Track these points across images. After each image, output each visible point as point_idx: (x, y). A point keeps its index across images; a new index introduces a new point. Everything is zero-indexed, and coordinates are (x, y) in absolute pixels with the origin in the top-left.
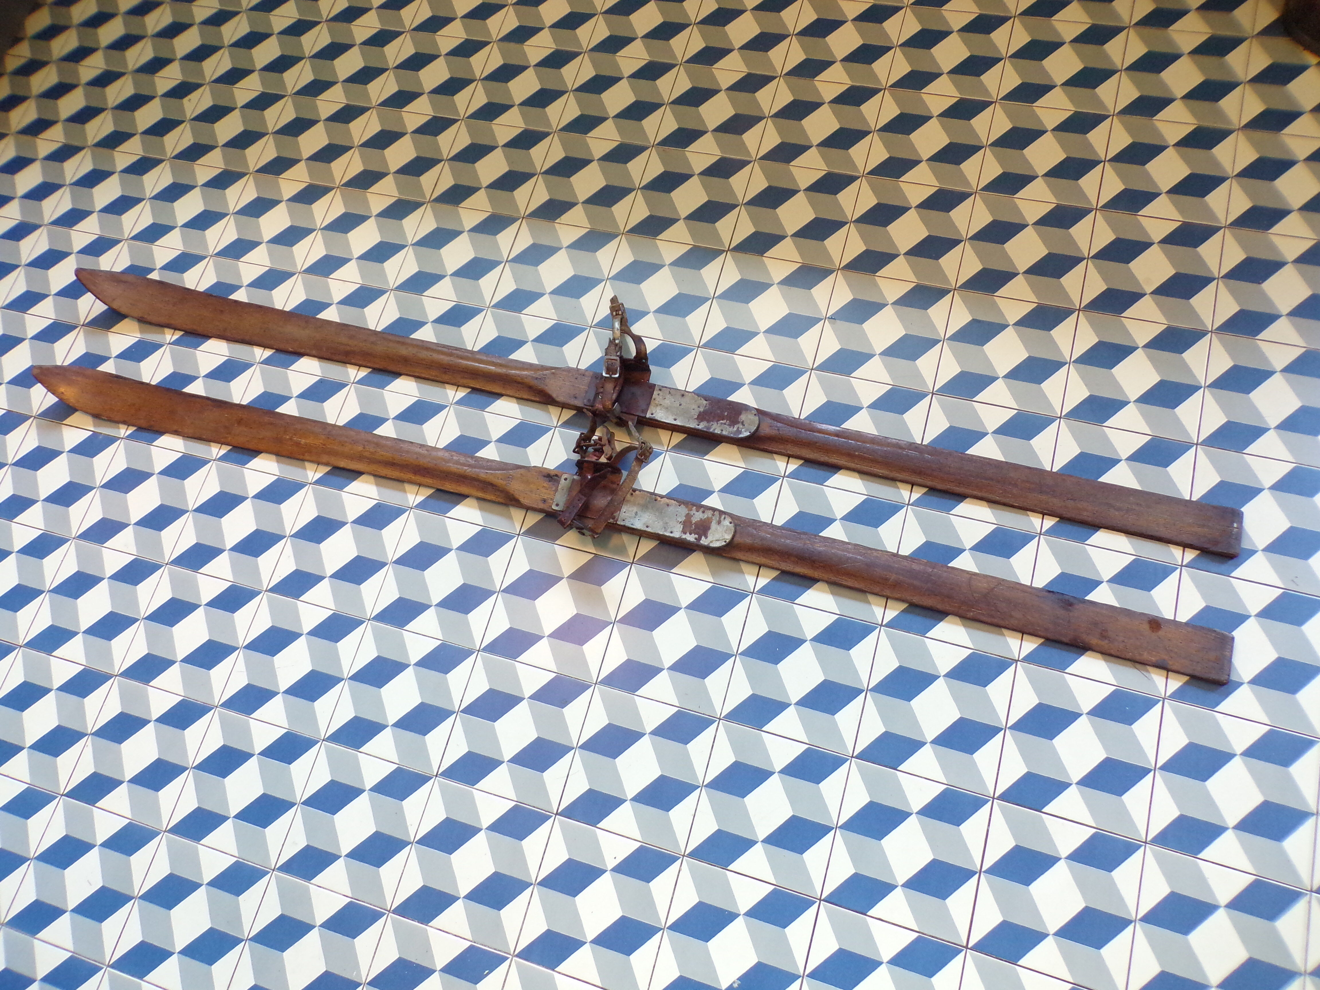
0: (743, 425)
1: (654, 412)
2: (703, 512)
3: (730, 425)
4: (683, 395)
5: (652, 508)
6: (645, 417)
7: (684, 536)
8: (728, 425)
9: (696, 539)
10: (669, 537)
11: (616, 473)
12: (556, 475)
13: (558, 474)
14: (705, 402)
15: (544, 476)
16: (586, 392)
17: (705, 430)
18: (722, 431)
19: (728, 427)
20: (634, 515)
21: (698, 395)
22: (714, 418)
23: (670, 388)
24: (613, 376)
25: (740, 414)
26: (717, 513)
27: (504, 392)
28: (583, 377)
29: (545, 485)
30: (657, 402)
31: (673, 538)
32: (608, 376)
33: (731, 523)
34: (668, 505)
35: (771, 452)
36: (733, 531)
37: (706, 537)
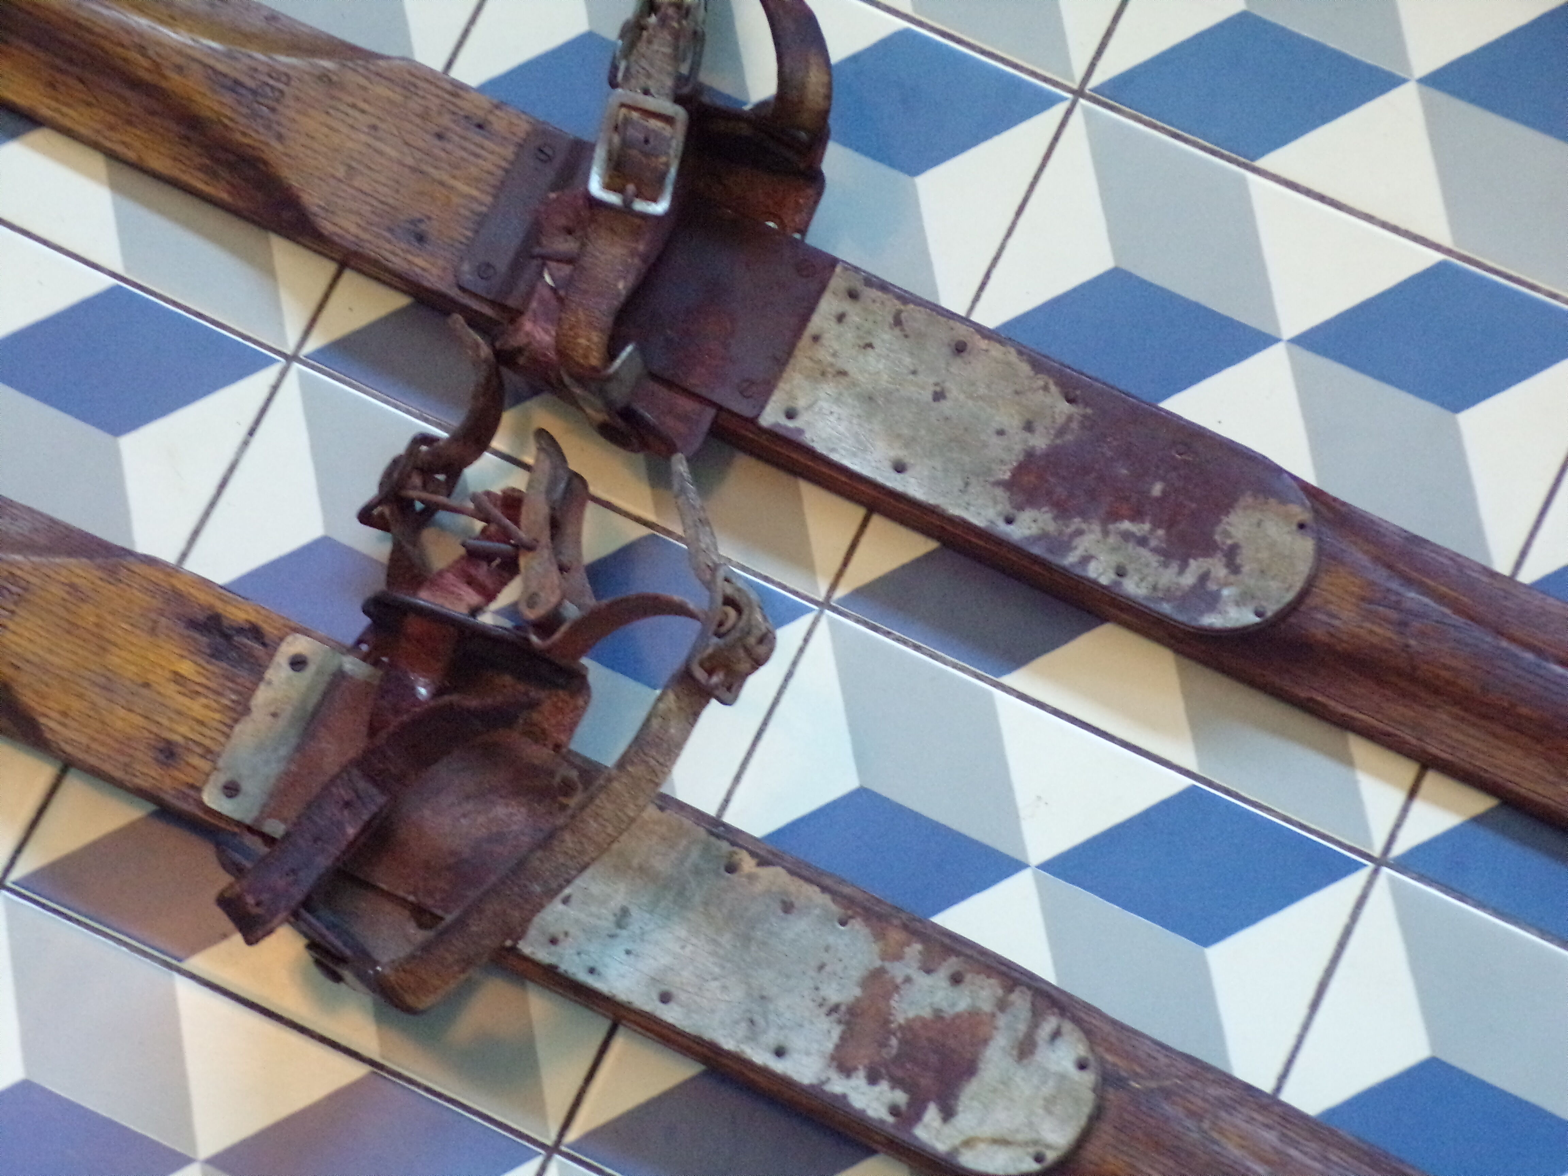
0: (1234, 568)
1: (801, 403)
2: (956, 979)
3: (1166, 555)
4: (960, 349)
5: (706, 904)
6: (753, 421)
7: (838, 1086)
8: (1155, 551)
9: (894, 1110)
10: (764, 1071)
11: (557, 686)
12: (255, 632)
13: (266, 628)
14: (1064, 408)
15: (193, 624)
16: (481, 221)
17: (1036, 550)
18: (1121, 572)
19: (1154, 560)
20: (607, 923)
21: (1038, 364)
22: (1092, 495)
23: (905, 298)
24: (640, 206)
25: (1225, 505)
26: (1021, 1001)
27: (45, 112)
28: (476, 136)
29: (186, 668)
30: (822, 354)
31: (786, 1082)
32: (613, 198)
33: (1082, 1066)
34: (788, 907)
35: (1345, 724)
36: (1086, 1110)
37: (948, 1114)
